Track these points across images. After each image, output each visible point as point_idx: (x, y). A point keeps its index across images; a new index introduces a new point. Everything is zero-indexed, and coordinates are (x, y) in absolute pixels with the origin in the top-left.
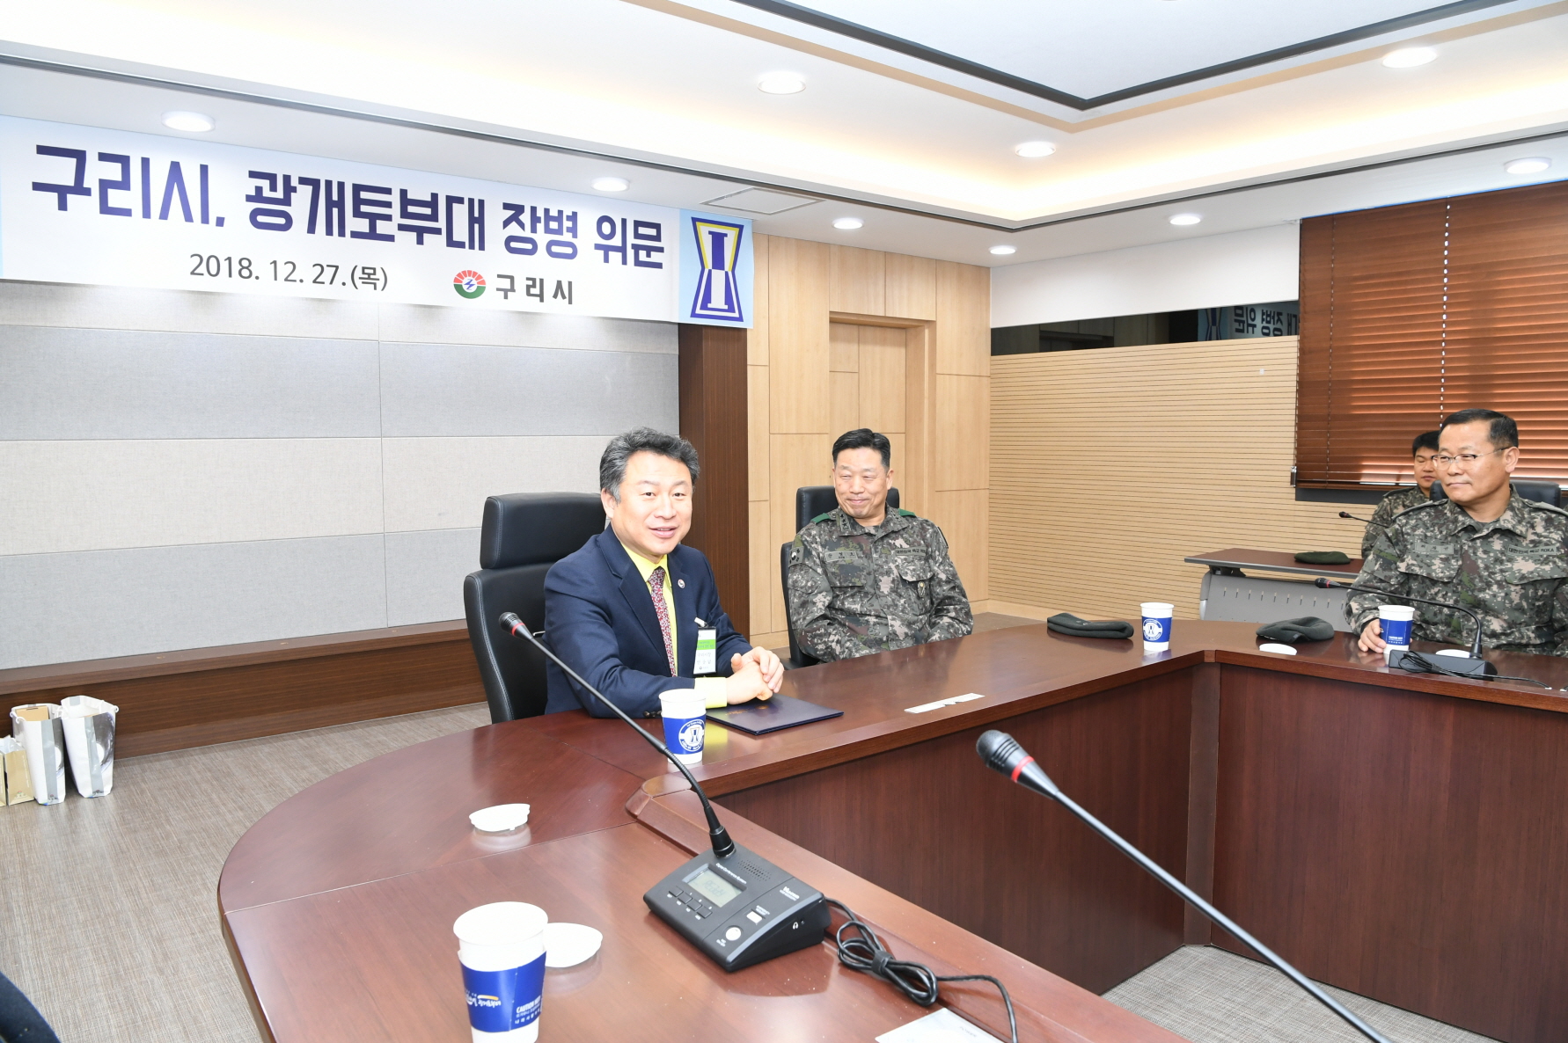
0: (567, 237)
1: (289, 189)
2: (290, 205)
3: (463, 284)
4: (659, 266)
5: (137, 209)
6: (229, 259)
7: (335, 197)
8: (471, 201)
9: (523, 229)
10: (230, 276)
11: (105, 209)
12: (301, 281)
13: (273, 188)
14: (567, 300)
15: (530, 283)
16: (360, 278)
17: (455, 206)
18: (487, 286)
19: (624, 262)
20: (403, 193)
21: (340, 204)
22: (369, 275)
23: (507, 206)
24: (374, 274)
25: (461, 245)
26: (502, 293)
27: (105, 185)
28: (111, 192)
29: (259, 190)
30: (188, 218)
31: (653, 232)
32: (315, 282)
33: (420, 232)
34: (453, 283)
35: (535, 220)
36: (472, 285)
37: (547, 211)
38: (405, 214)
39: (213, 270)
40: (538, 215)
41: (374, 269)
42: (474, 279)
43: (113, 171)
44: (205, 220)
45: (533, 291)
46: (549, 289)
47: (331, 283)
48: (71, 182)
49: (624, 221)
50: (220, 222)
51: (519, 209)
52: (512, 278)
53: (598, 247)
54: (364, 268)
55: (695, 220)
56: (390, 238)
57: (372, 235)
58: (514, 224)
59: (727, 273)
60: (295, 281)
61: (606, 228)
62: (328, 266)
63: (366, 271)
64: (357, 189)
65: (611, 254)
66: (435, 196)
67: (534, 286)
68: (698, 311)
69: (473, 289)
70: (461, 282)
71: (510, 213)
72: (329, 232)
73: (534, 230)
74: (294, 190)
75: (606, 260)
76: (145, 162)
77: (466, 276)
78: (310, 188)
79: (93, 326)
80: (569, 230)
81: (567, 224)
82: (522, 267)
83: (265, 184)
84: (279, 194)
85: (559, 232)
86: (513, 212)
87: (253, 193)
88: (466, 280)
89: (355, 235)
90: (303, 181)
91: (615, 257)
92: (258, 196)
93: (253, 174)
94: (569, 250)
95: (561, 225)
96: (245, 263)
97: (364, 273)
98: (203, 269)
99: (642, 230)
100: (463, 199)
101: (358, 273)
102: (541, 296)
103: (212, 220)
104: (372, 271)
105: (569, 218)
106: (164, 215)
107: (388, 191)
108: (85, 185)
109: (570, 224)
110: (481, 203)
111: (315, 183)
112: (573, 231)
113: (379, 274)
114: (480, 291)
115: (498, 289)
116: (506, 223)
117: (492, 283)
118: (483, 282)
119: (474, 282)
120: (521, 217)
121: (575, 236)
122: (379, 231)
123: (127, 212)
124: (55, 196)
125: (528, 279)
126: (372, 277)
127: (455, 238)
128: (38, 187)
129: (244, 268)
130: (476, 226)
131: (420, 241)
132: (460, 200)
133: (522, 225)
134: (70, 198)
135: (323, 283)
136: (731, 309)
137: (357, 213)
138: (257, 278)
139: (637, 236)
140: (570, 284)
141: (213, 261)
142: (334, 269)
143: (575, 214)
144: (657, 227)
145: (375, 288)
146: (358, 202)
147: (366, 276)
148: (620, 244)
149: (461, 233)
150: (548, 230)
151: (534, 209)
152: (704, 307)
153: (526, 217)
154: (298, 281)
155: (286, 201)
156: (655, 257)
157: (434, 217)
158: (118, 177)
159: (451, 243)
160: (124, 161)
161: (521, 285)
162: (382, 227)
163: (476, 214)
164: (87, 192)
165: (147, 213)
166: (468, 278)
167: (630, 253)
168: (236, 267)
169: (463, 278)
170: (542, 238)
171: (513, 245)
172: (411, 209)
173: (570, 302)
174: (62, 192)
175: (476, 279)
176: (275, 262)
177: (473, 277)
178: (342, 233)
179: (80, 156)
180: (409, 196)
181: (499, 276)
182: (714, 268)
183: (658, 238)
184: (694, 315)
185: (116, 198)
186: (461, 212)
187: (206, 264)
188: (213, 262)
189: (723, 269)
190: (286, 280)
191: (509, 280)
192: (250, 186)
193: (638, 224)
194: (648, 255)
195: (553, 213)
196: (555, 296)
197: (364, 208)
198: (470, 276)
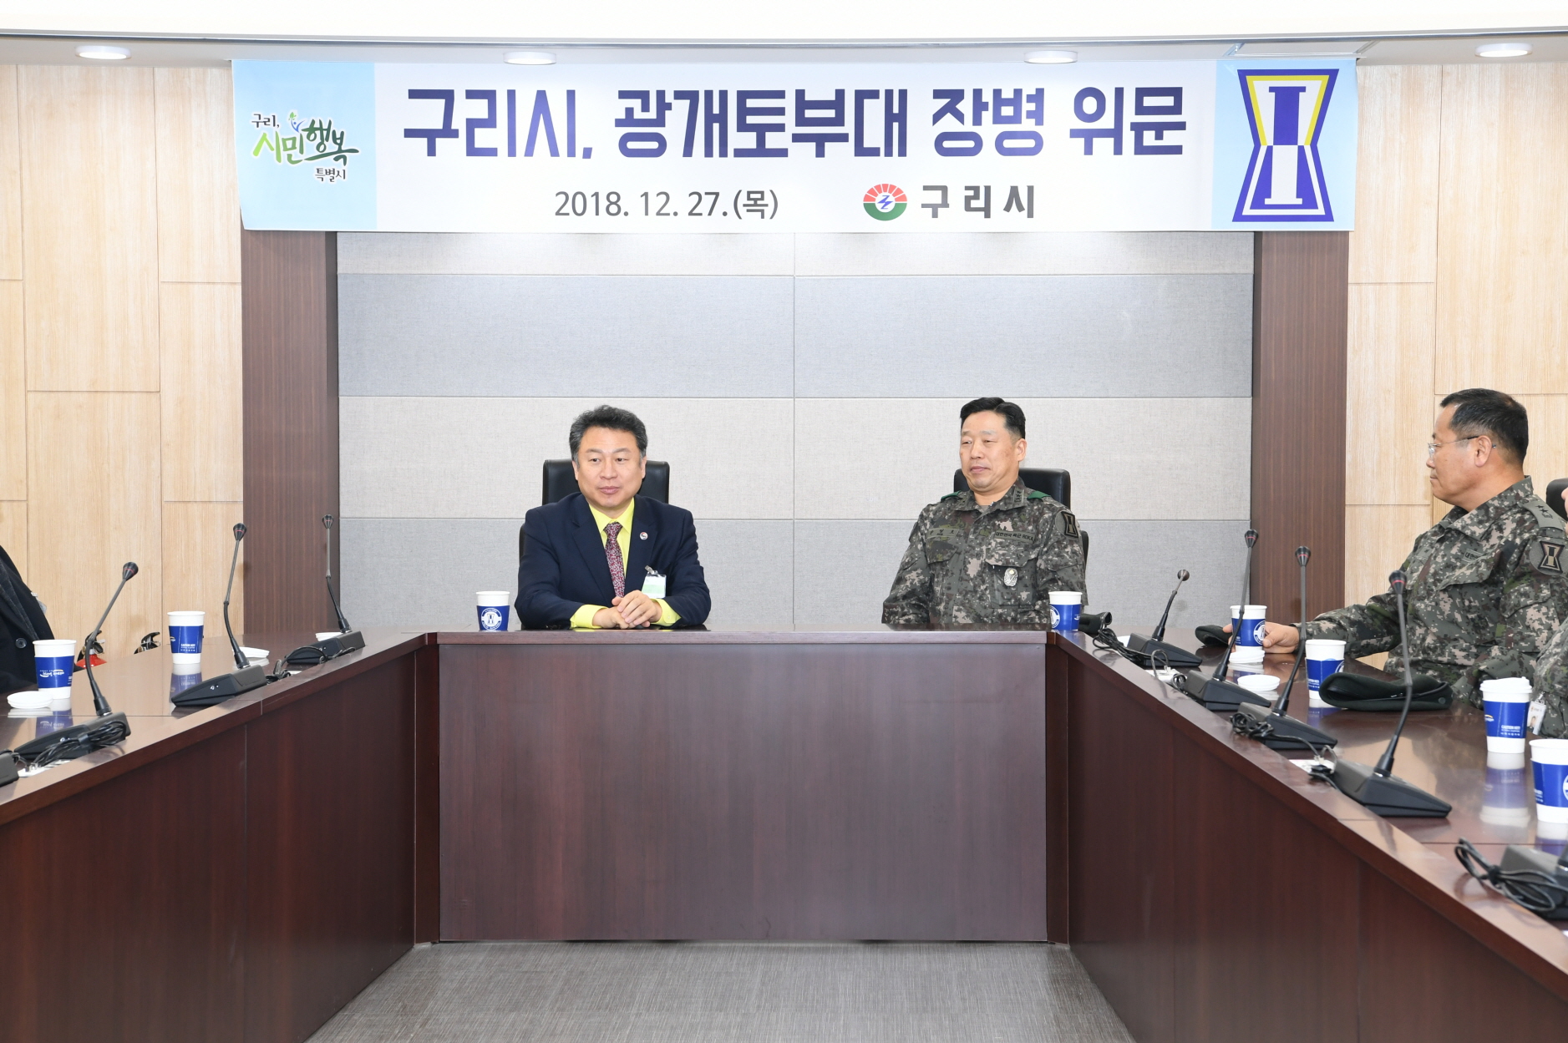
0: (1028, 125)
1: (663, 107)
2: (664, 125)
3: (876, 202)
4: (1177, 150)
5: (503, 149)
6: (596, 194)
7: (716, 110)
8: (889, 93)
9: (962, 122)
10: (597, 214)
11: (472, 150)
12: (676, 214)
13: (645, 108)
14: (1025, 212)
15: (971, 193)
16: (745, 205)
17: (867, 102)
18: (908, 202)
19: (1118, 150)
20: (800, 94)
21: (722, 118)
22: (755, 202)
23: (938, 94)
24: (762, 199)
25: (874, 152)
26: (930, 210)
27: (472, 124)
28: (478, 131)
29: (629, 111)
30: (554, 152)
31: (1168, 101)
32: (691, 214)
33: (820, 141)
34: (862, 202)
35: (979, 106)
36: (889, 202)
37: (997, 93)
38: (801, 120)
39: (579, 208)
40: (984, 100)
41: (762, 193)
42: (891, 195)
43: (480, 109)
44: (571, 152)
45: (974, 204)
46: (999, 199)
47: (710, 214)
48: (439, 125)
49: (1119, 92)
50: (587, 153)
51: (957, 95)
52: (944, 189)
53: (1075, 133)
54: (749, 193)
55: (1243, 75)
56: (783, 153)
57: (761, 151)
58: (949, 116)
59: (1301, 150)
60: (668, 214)
61: (1090, 105)
62: (706, 194)
63: (752, 196)
64: (743, 96)
65: (1096, 141)
66: (840, 94)
67: (976, 197)
68: (1247, 211)
69: (890, 208)
70: (874, 200)
71: (944, 102)
72: (709, 153)
73: (977, 121)
74: (669, 107)
75: (1089, 150)
76: (511, 94)
77: (880, 192)
78: (687, 103)
79: (477, 272)
80: (1030, 115)
81: (1028, 106)
82: (959, 173)
83: (636, 104)
84: (652, 114)
85: (1016, 119)
86: (948, 100)
87: (623, 116)
88: (880, 197)
89: (739, 153)
90: (679, 95)
91: (1104, 145)
92: (628, 119)
93: (624, 95)
94: (1030, 143)
95: (1018, 111)
96: (613, 198)
97: (749, 199)
98: (568, 208)
99: (1149, 101)
100: (878, 91)
101: (743, 199)
102: (987, 211)
103: (579, 151)
104: (759, 196)
105: (1030, 98)
106: (529, 152)
107: (780, 94)
108: (453, 127)
109: (1032, 107)
110: (903, 94)
111: (692, 96)
112: (1038, 116)
113: (769, 199)
114: (899, 210)
115: (924, 206)
116: (937, 117)
117: (916, 197)
118: (904, 198)
119: (891, 198)
120: (959, 106)
121: (1040, 122)
122: (768, 145)
123: (492, 152)
124: (424, 141)
125: (967, 188)
126: (759, 202)
127: (867, 144)
128: (410, 133)
129: (612, 203)
130: (896, 126)
131: (820, 153)
132: (874, 94)
133: (960, 117)
134: (439, 142)
135: (701, 214)
136: (1310, 202)
137: (743, 127)
138: (626, 214)
139: (1140, 109)
140: (1031, 189)
141: (579, 198)
142: (714, 196)
143: (1040, 92)
144: (1176, 93)
145: (763, 217)
146: (743, 112)
147: (752, 202)
148: (1111, 125)
149: (874, 136)
150: (998, 119)
151: (978, 93)
152: (1258, 203)
153: (966, 106)
154: (672, 214)
155: (660, 121)
156: (1170, 138)
157: (839, 120)
158: (484, 115)
159: (861, 150)
160: (490, 96)
161: (957, 197)
162: (773, 140)
163: (896, 110)
164: (455, 134)
165: (512, 152)
166: (884, 194)
167: (1128, 137)
168: (603, 203)
169: (876, 195)
170: (989, 130)
171: (947, 144)
172: (809, 114)
173: (1030, 215)
174: (431, 136)
175: (894, 195)
176: (646, 194)
177: (890, 192)
178: (723, 153)
179: (448, 96)
180: (807, 98)
181: (926, 188)
182: (1275, 143)
183: (1177, 109)
184: (1239, 217)
185: (483, 138)
186: (874, 111)
187: (572, 203)
188: (579, 200)
189: (1296, 144)
190: (658, 214)
191: (939, 193)
192: (619, 109)
193: (1141, 93)
194: (1159, 137)
195: (1007, 94)
196: (1008, 208)
197: (751, 120)
198: (885, 191)
